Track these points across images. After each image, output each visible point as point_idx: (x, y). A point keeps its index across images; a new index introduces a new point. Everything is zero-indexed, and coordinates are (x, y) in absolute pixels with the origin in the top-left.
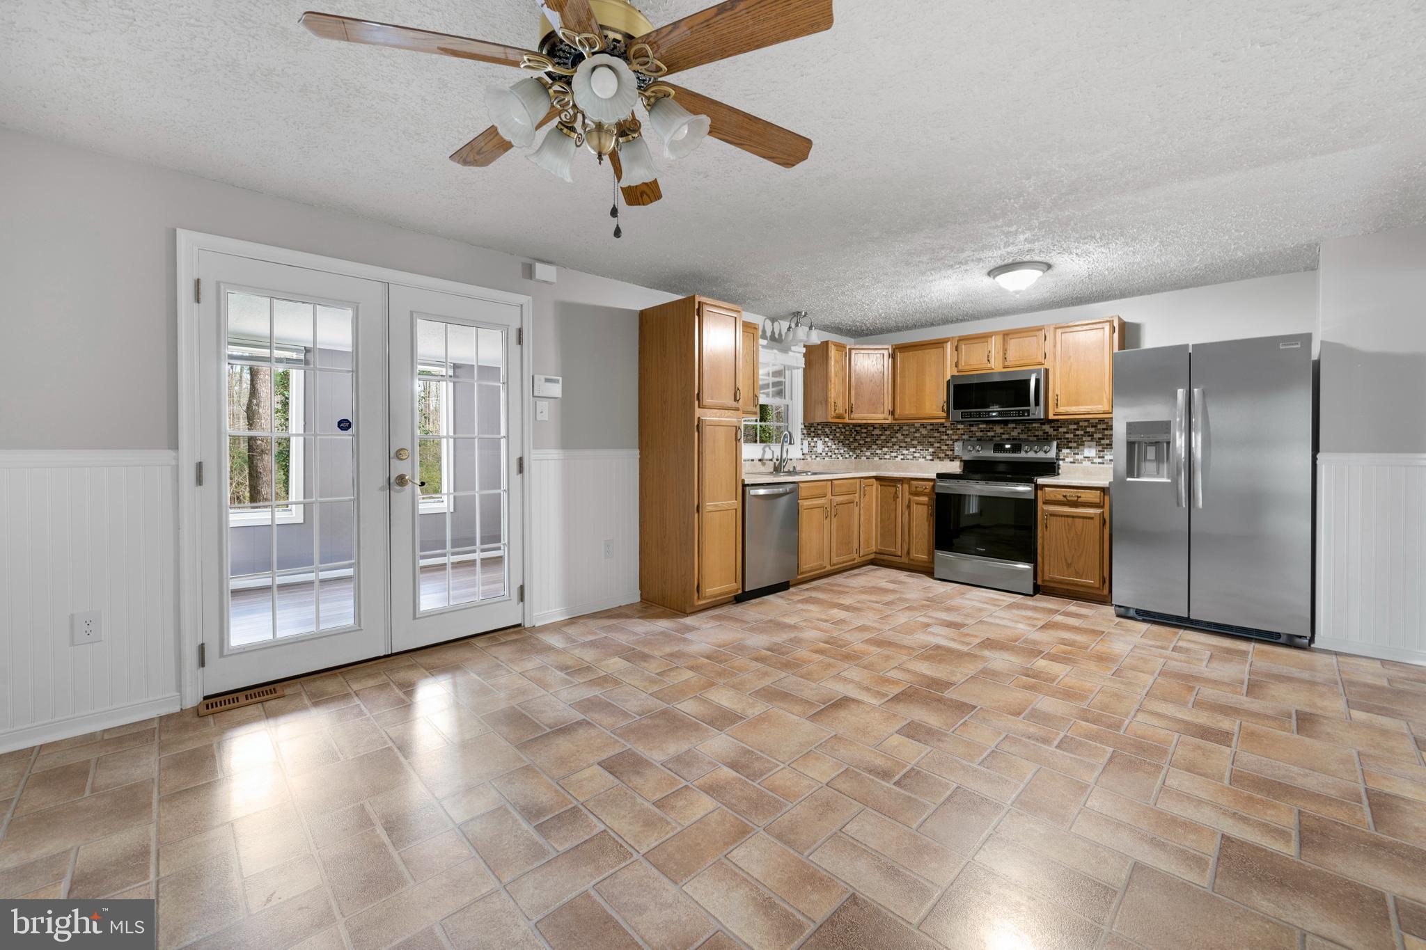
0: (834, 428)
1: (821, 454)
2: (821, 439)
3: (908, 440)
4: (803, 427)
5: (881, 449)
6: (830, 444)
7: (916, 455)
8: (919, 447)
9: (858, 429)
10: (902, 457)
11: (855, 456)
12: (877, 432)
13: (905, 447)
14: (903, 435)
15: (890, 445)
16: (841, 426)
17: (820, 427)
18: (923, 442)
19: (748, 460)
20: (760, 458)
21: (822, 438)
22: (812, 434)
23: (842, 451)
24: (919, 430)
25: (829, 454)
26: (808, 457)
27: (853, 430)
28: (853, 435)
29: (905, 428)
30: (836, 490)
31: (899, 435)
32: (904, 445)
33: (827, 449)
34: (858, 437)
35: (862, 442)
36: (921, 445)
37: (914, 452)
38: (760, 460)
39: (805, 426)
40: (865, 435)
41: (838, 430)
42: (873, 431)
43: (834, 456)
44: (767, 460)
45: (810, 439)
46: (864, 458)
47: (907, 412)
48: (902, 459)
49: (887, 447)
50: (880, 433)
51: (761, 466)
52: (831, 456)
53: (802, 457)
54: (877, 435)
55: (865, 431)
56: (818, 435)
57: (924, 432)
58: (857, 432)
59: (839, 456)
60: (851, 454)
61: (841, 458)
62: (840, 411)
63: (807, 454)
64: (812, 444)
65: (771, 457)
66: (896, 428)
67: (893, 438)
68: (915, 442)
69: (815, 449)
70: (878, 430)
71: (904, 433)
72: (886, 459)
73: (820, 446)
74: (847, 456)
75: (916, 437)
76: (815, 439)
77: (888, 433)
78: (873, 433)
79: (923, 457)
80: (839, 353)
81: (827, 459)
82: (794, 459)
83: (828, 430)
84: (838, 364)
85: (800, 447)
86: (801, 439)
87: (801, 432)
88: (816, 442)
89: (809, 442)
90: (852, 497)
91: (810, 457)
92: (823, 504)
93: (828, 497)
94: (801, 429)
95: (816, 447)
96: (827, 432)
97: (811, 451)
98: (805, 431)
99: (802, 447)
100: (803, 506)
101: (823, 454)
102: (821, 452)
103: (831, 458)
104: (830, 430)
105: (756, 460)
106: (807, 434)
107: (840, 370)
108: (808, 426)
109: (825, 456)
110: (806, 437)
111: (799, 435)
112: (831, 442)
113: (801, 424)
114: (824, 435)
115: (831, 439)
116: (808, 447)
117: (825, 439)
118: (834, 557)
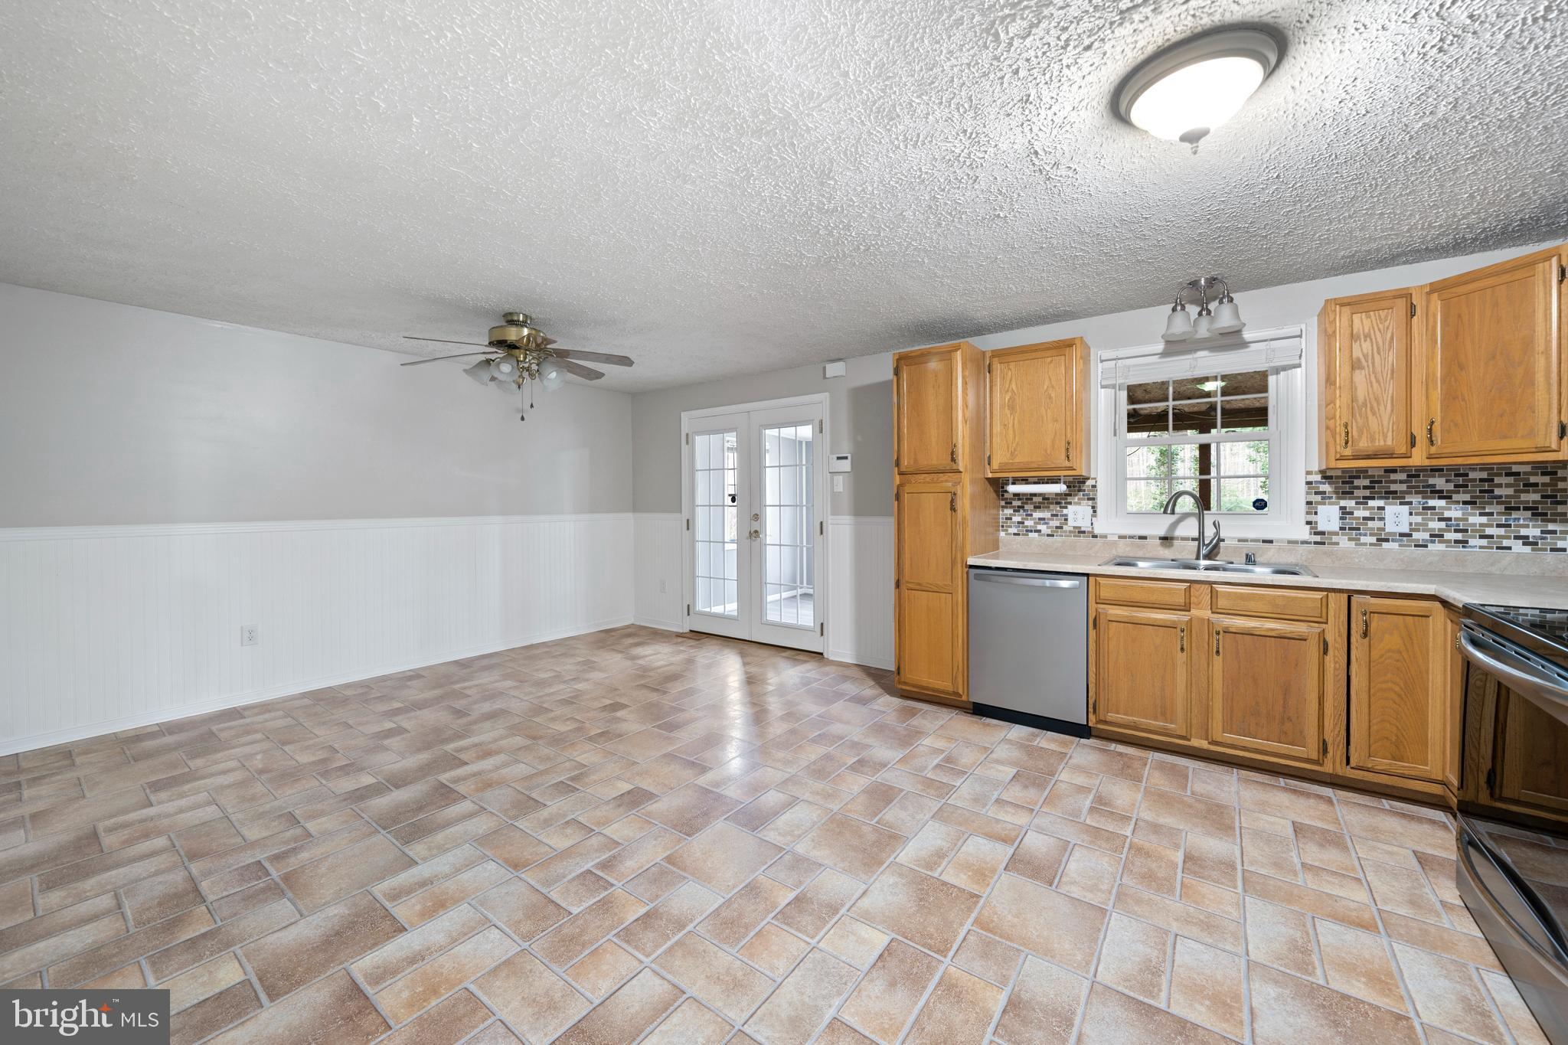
0: (1477, 475)
2: (1410, 503)
4: (1318, 477)
6: (1454, 513)
19: (1132, 537)
20: (1162, 533)
21: (1416, 499)
22: (1361, 493)
23: (1531, 532)
25: (1451, 536)
26: (1344, 542)
30: (1222, 603)
33: (1436, 525)
38: (1164, 539)
39: (1324, 477)
43: (1476, 542)
45: (1350, 504)
51: (1160, 548)
52: (1463, 542)
53: (1318, 538)
56: (1390, 495)
59: (1516, 544)
61: (1521, 548)
62: (1387, 441)
63: (1336, 534)
64: (1361, 513)
65: (1196, 534)
69: (1373, 524)
73: (1397, 516)
76: (1375, 503)
80: (1369, 317)
81: (1437, 547)
82: (1281, 541)
83: (1439, 482)
84: (1365, 341)
85: (1302, 517)
86: (1309, 503)
87: (1309, 488)
88: (1383, 508)
89: (1341, 508)
90: (1301, 628)
91: (1350, 539)
92: (1174, 621)
93: (1194, 612)
94: (1309, 483)
95: (1382, 519)
96: (1434, 486)
97: (1359, 529)
98: (1326, 488)
99: (1312, 518)
100: (1106, 615)
101: (1421, 536)
102: (1407, 531)
103: (1463, 547)
104: (1447, 481)
105: (1153, 537)
106: (1336, 493)
107: (1379, 353)
108: (1337, 477)
109: (1433, 542)
110: (1331, 498)
111: (1299, 494)
112: (1462, 509)
113: (1308, 473)
114: (1417, 493)
115: (1458, 502)
116: (1341, 518)
117: (1427, 503)
118: (1221, 729)
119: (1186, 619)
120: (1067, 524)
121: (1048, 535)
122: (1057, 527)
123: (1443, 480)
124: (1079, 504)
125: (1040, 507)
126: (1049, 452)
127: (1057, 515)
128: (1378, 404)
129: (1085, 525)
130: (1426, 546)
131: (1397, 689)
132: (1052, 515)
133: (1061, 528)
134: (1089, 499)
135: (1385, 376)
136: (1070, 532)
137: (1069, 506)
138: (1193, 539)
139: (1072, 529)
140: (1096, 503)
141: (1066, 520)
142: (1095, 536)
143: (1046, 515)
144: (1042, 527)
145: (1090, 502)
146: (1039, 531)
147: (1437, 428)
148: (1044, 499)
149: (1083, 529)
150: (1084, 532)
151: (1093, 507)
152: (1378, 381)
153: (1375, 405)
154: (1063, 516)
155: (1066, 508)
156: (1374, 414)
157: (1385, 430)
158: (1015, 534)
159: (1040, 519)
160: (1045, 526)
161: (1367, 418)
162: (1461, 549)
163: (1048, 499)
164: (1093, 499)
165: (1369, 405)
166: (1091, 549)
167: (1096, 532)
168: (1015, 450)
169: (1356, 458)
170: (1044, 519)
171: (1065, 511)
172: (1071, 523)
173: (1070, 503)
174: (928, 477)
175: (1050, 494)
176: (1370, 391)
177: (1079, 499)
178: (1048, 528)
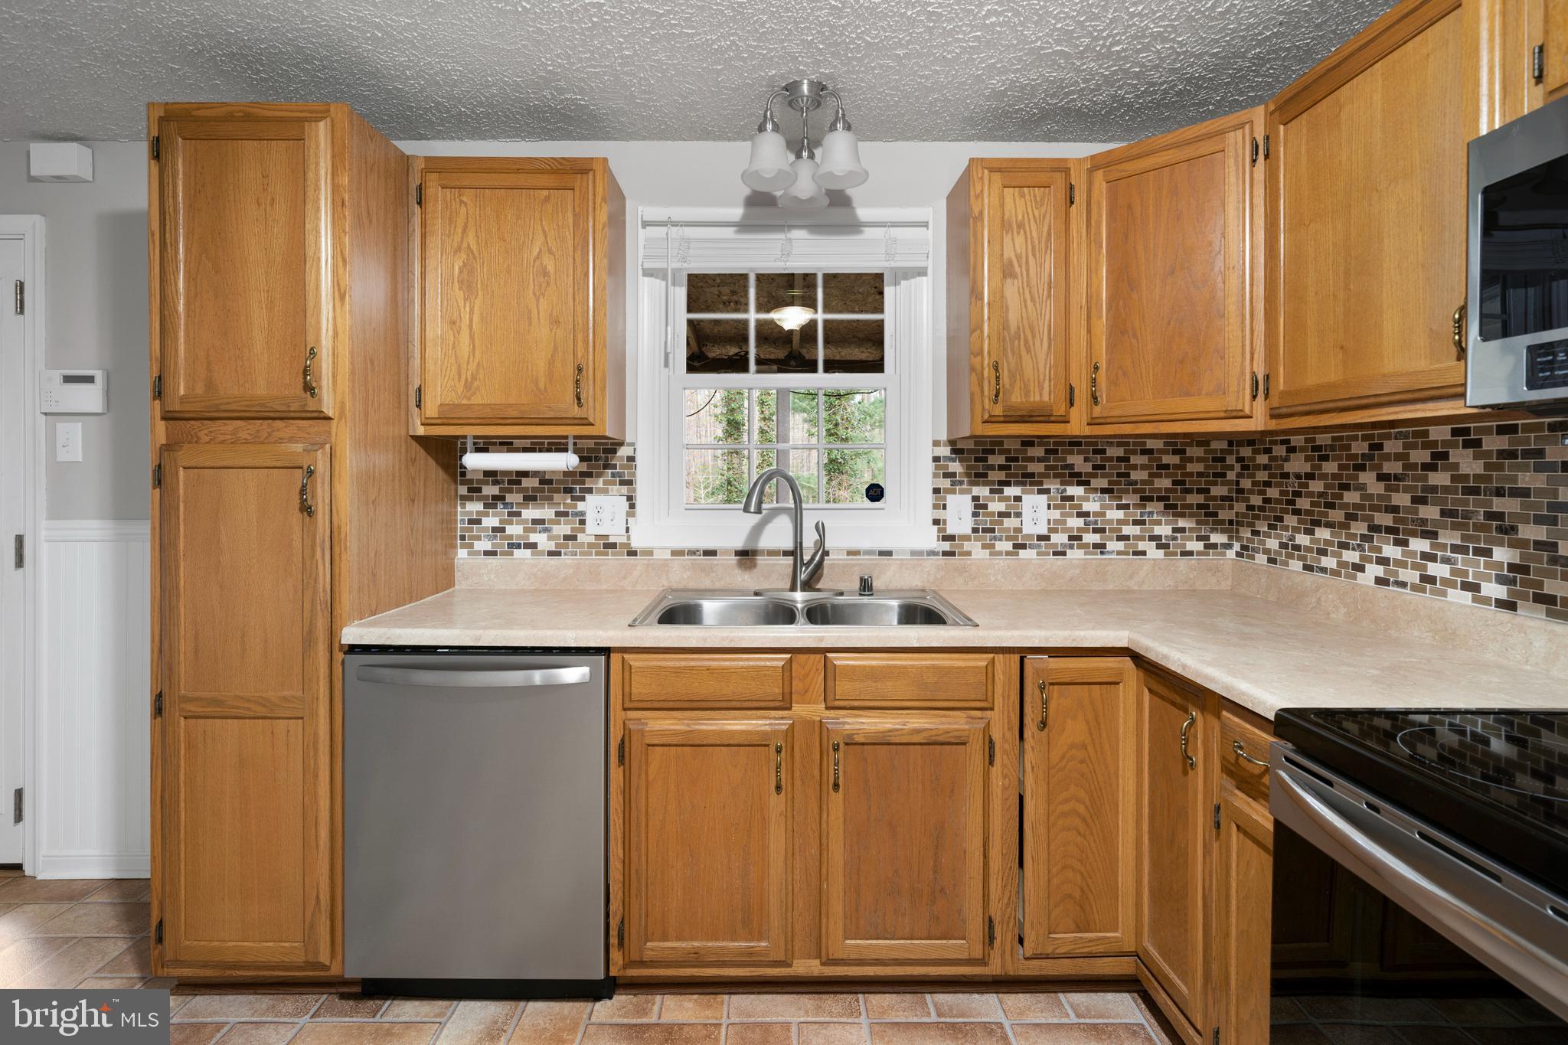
0: (1114, 452)
1: (1041, 538)
2: (1047, 491)
3: (1402, 499)
4: (945, 451)
5: (1310, 532)
6: (1092, 506)
7: (1435, 569)
8: (1449, 538)
9: (1246, 452)
10: (1379, 570)
11: (1237, 547)
12: (1298, 465)
13: (1390, 530)
14: (1381, 477)
15: (1337, 515)
16: (1151, 444)
17: (1038, 452)
18: (1467, 515)
19: (692, 552)
20: (739, 544)
21: (1053, 485)
22: (996, 475)
23: (1164, 530)
24: (1445, 456)
25: (1090, 538)
26: (977, 551)
27: (1230, 460)
28: (1231, 476)
29: (1391, 447)
30: (844, 688)
31: (1367, 478)
32: (1385, 519)
33: (1076, 523)
34: (1246, 483)
35: (1256, 500)
36: (1455, 527)
37: (1425, 556)
38: (743, 554)
39: (954, 451)
40: (1262, 476)
41: (1137, 459)
42: (1287, 459)
43: (1114, 546)
44: (772, 553)
45: (983, 491)
46: (1261, 559)
47: (1312, 380)
48: (1379, 581)
49: (1329, 525)
50: (1307, 468)
51: (737, 571)
52: (1100, 547)
53: (946, 546)
54: (1298, 476)
55: (1263, 459)
56: (1028, 479)
57: (1469, 464)
58: (1246, 466)
59: (1150, 547)
60: (1217, 538)
61: (1154, 553)
62: (1044, 394)
63: (967, 538)
64: (996, 506)
65: (789, 545)
66: (1360, 448)
67: (1346, 487)
68: (1430, 512)
69: (1009, 523)
70: (1302, 456)
71: (1389, 468)
72: (1324, 570)
73: (1034, 511)
74: (1197, 546)
75: (1434, 489)
76: (1011, 491)
77: (1330, 467)
78: (1289, 467)
79: (1466, 586)
80: (1023, 196)
81: (1075, 554)
82: (902, 551)
83: (1077, 461)
84: (1018, 233)
85: (928, 514)
86: (936, 491)
87: (937, 468)
88: (1018, 499)
89: (975, 499)
90: (956, 723)
91: (984, 547)
92: (765, 733)
93: (799, 710)
94: (936, 459)
95: (1019, 515)
96: (1071, 466)
97: (992, 530)
98: (956, 467)
99: (940, 514)
100: (642, 732)
101: (1058, 539)
102: (1044, 531)
103: (1102, 553)
104: (1086, 460)
105: (726, 552)
106: (968, 475)
107: (1034, 255)
108: (970, 451)
109: (1071, 547)
110: (961, 483)
111: (925, 477)
112: (1101, 499)
113: (936, 443)
114: (1056, 476)
115: (1095, 490)
116: (975, 515)
117: (1065, 490)
118: (840, 932)
119: (784, 725)
120: (583, 531)
121: (551, 553)
122: (566, 538)
123: (1081, 458)
124: (605, 491)
125: (534, 499)
126: (542, 385)
127: (566, 514)
128: (1034, 337)
129: (616, 534)
130: (1064, 554)
131: (1081, 809)
132: (558, 514)
133: (574, 538)
134: (623, 483)
135: (1041, 292)
136: (590, 545)
137: (588, 496)
138: (786, 553)
139: (592, 540)
140: (634, 490)
141: (583, 522)
142: (632, 553)
143: (547, 513)
144: (539, 538)
145: (624, 489)
146: (534, 546)
147: (1102, 377)
148: (542, 482)
149: (611, 540)
150: (613, 546)
151: (630, 498)
152: (1033, 300)
153: (1030, 337)
154: (576, 514)
155: (583, 499)
156: (1028, 351)
157: (1041, 377)
158: (487, 553)
159: (535, 522)
160: (545, 536)
161: (1020, 357)
162: (1099, 556)
163: (550, 482)
164: (630, 483)
165: (1022, 337)
166: (625, 578)
167: (635, 544)
168: (474, 378)
169: (1008, 420)
170: (541, 522)
171: (581, 506)
172: (591, 528)
173: (590, 491)
174: (245, 430)
175: (553, 472)
176: (1024, 315)
177: (605, 483)
178: (550, 538)
